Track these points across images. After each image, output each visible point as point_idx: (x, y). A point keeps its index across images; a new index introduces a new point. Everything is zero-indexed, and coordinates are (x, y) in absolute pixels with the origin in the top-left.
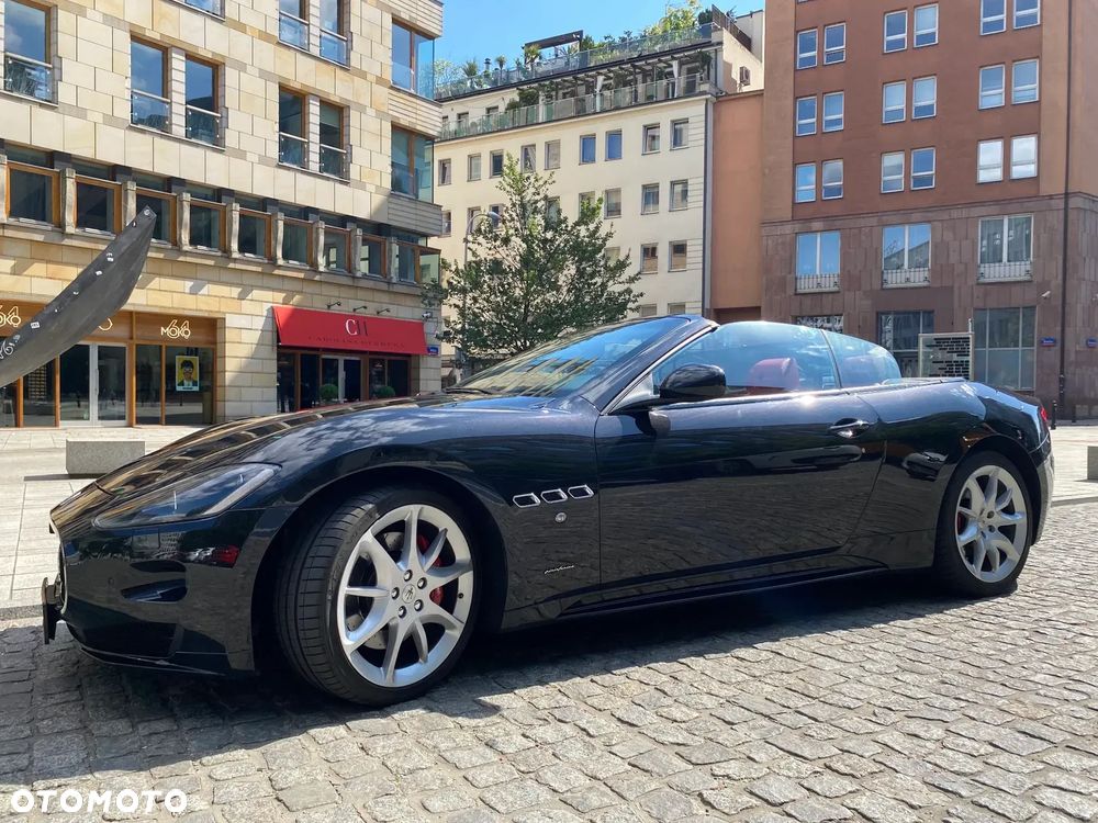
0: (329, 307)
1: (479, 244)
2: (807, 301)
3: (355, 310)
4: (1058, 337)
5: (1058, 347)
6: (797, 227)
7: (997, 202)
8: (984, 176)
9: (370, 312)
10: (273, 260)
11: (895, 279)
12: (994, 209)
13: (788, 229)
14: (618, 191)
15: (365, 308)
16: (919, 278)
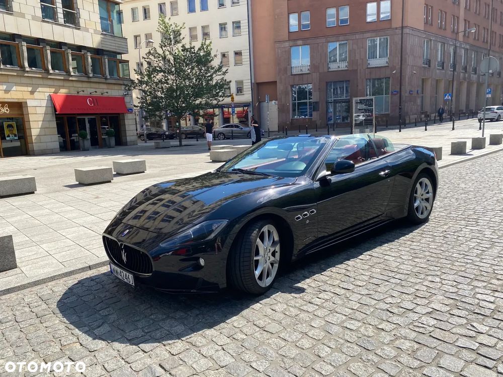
0: (78, 93)
2: (297, 78)
3: (90, 93)
4: (399, 90)
5: (399, 95)
6: (291, 43)
7: (374, 31)
8: (369, 19)
9: (98, 94)
10: (47, 71)
11: (333, 67)
12: (374, 34)
13: (287, 44)
14: (207, 26)
15: (96, 92)
16: (343, 66)
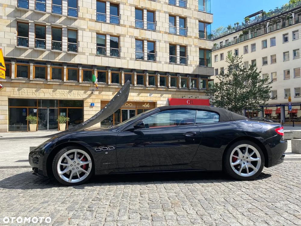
0: (183, 97)
1: (221, 77)
3: (189, 97)
9: (194, 97)
10: (168, 87)
14: (255, 60)
15: (192, 97)
